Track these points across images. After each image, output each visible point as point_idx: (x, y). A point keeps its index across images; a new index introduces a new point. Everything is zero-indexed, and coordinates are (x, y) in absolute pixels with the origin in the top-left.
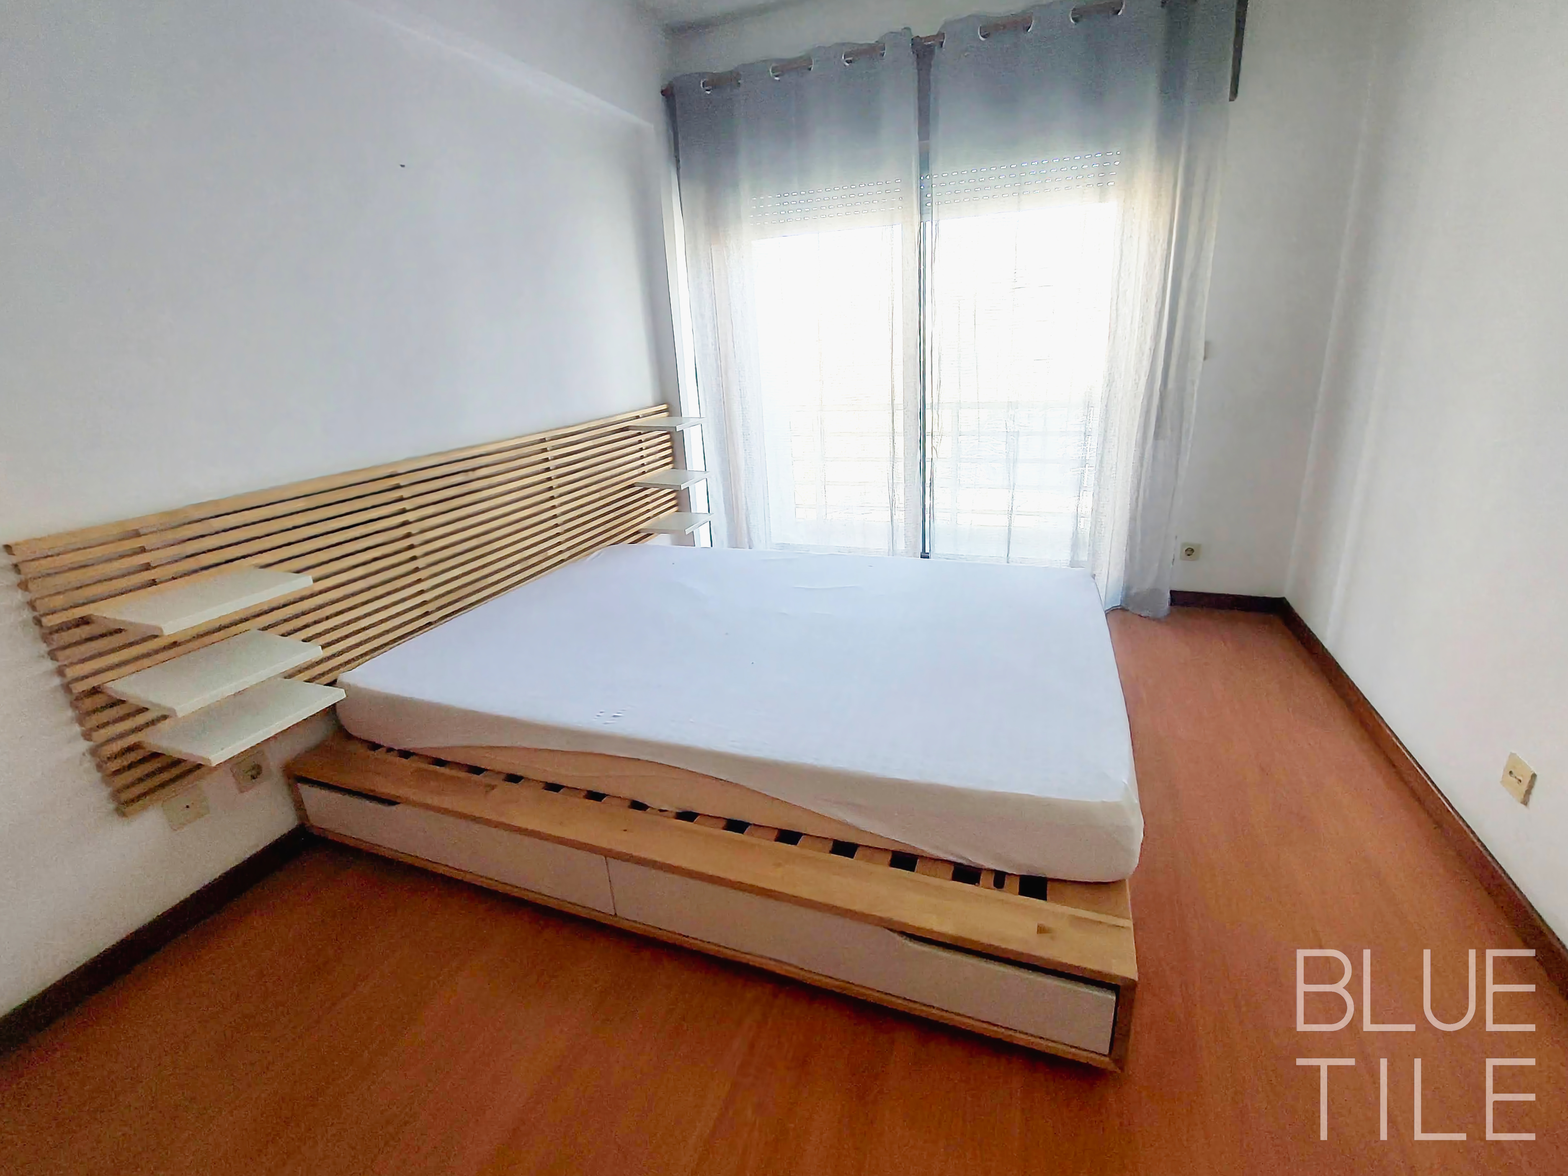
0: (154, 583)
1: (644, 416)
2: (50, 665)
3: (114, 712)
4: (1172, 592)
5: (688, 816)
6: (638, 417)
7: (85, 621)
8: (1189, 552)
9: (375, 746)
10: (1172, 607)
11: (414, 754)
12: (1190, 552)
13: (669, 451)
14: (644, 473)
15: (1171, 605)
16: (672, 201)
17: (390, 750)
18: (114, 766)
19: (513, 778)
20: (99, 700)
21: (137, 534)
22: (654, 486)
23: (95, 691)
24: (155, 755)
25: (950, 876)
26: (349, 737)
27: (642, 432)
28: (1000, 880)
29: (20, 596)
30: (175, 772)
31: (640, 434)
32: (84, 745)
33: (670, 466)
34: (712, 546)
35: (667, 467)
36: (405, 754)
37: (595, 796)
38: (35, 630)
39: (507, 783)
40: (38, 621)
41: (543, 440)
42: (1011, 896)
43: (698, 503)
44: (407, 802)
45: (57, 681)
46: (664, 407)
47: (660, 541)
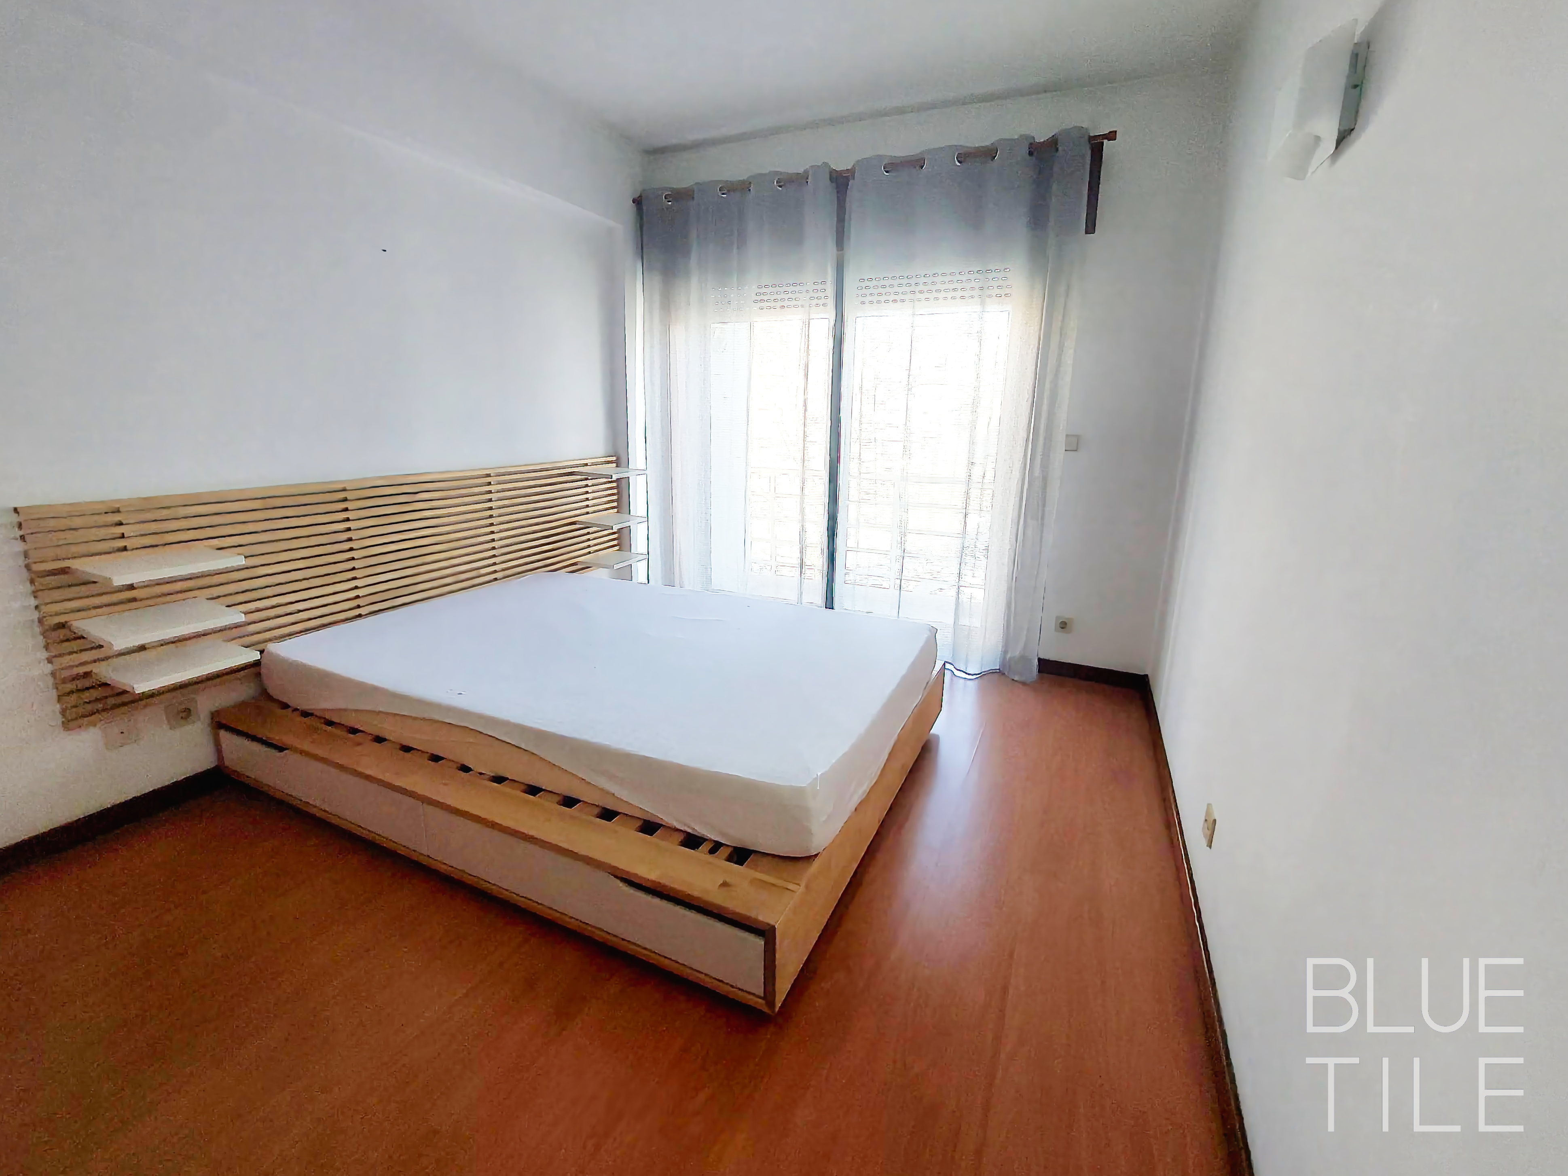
0: (125, 549)
1: (593, 464)
2: (33, 602)
3: (75, 645)
4: (1040, 660)
5: (499, 779)
6: (586, 465)
7: (64, 571)
8: (1062, 626)
9: (285, 706)
10: (1041, 674)
11: (311, 714)
12: (1064, 625)
13: (615, 497)
14: (588, 513)
15: (1039, 671)
16: (636, 286)
17: (296, 710)
18: (70, 686)
19: (379, 739)
20: (62, 633)
21: (118, 511)
22: (598, 525)
23: (62, 626)
24: (105, 685)
25: (677, 843)
26: (270, 698)
27: (589, 478)
28: (716, 847)
29: (20, 547)
30: (119, 700)
31: (587, 479)
32: (49, 668)
33: (616, 510)
34: (648, 582)
35: (611, 511)
36: (306, 714)
37: (436, 758)
38: (25, 574)
39: (375, 743)
40: (28, 567)
41: (489, 475)
42: (719, 861)
43: (639, 543)
44: (295, 750)
45: (36, 615)
46: (614, 458)
47: (599, 575)
